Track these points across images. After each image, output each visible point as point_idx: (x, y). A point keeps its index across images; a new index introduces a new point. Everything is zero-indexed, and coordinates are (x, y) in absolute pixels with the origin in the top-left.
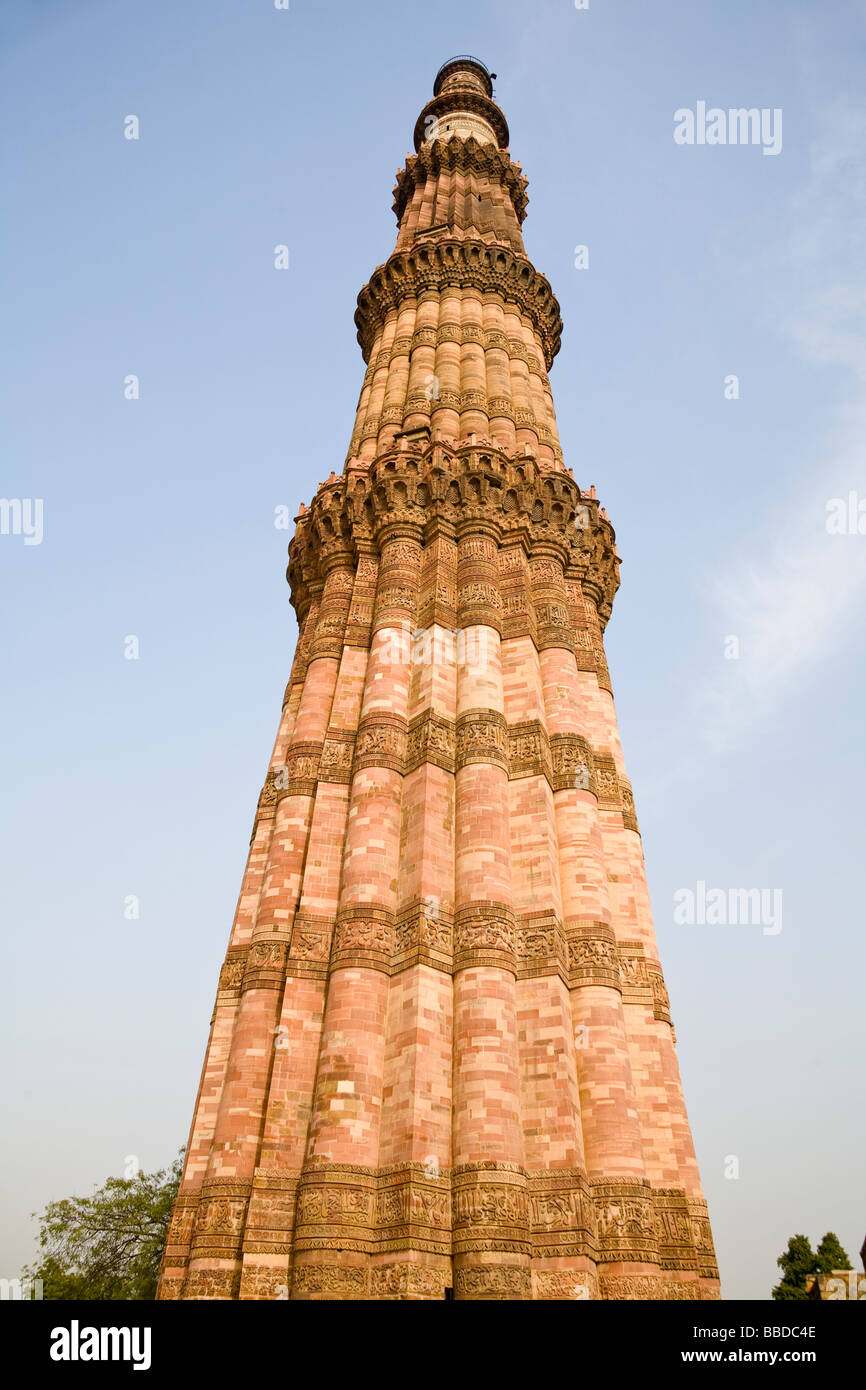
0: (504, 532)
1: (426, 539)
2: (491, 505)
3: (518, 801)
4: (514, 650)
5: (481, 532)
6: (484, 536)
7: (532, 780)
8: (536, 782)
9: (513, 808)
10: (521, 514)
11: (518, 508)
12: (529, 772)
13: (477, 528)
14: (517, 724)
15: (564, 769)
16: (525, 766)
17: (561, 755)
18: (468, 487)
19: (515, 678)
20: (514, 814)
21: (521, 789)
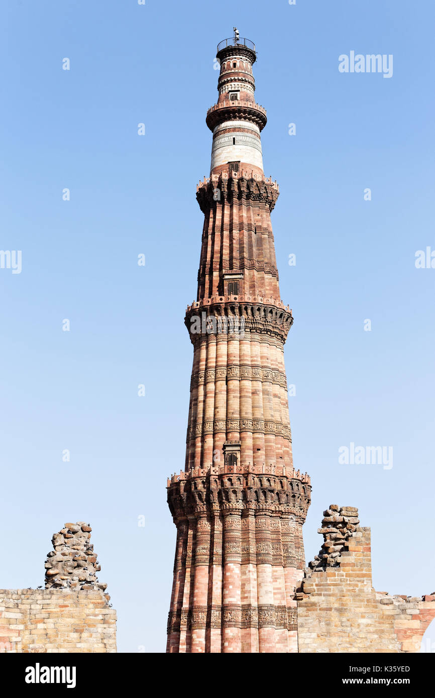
0: (273, 511)
1: (244, 515)
2: (270, 501)
3: (278, 638)
4: (276, 571)
5: (265, 515)
6: (267, 517)
7: (283, 630)
8: (284, 631)
9: (277, 640)
10: (280, 504)
11: (279, 501)
12: (282, 627)
13: (264, 513)
14: (278, 606)
15: (292, 622)
16: (281, 624)
17: (291, 616)
18: (261, 494)
19: (277, 585)
20: (278, 643)
21: (279, 634)
